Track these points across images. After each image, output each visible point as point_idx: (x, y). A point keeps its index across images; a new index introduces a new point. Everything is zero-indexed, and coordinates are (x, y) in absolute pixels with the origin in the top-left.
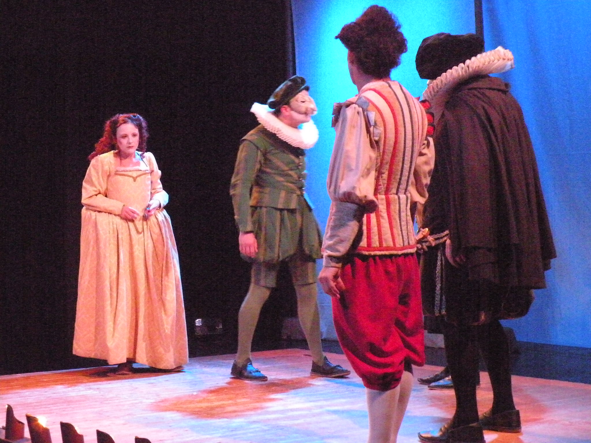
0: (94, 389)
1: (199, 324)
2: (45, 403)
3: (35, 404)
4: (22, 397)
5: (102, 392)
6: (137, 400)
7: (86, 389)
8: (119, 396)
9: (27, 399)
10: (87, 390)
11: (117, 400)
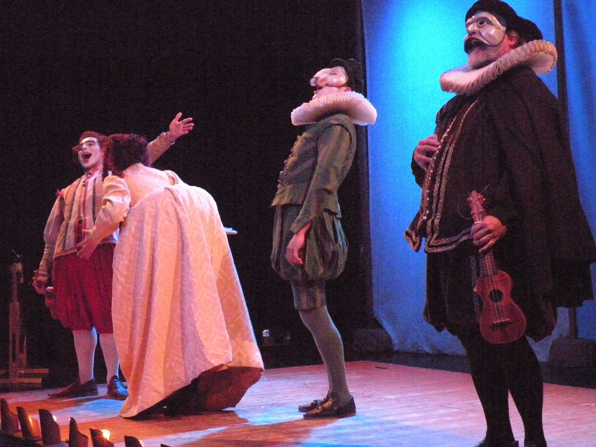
1: (266, 335)
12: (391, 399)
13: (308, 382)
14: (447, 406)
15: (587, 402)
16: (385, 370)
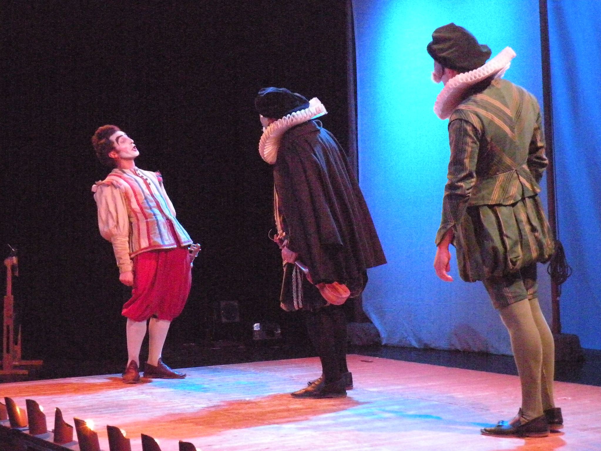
0: (147, 394)
1: (257, 329)
2: (96, 407)
3: (87, 408)
4: (75, 400)
5: (155, 397)
6: (189, 405)
7: (139, 393)
8: (171, 400)
9: (80, 402)
10: (139, 395)
11: (169, 404)
12: (374, 392)
13: (294, 375)
14: (428, 399)
15: (565, 396)
16: (370, 364)
